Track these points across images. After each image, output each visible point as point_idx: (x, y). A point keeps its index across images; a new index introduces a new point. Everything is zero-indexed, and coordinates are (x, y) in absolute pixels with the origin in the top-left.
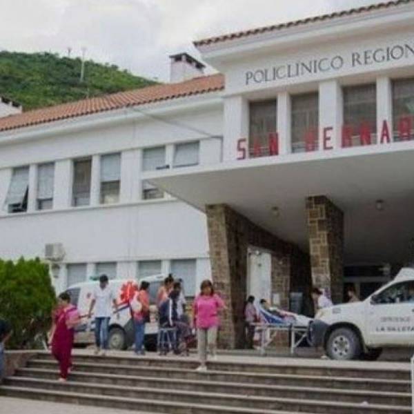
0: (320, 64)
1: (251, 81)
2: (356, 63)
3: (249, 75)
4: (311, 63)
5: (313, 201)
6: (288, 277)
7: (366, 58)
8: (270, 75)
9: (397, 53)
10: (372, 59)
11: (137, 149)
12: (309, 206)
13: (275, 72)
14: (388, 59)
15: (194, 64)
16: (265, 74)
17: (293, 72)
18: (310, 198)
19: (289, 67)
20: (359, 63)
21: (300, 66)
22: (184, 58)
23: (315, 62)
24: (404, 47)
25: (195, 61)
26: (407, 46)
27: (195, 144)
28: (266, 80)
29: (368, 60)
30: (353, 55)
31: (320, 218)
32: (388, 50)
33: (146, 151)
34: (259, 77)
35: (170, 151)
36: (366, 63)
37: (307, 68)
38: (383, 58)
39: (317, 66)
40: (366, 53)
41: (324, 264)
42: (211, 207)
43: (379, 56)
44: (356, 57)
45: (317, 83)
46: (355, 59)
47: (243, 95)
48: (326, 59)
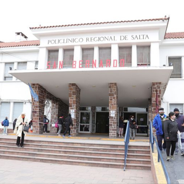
0: (75, 40)
1: (50, 43)
2: (87, 41)
3: (49, 41)
4: (72, 39)
5: (71, 85)
6: (58, 110)
7: (91, 40)
8: (57, 42)
9: (102, 39)
10: (93, 40)
11: (3, 63)
12: (70, 86)
13: (59, 41)
14: (99, 41)
15: (24, 36)
16: (55, 41)
17: (65, 41)
18: (70, 84)
19: (64, 40)
20: (89, 41)
21: (68, 40)
22: (21, 34)
23: (73, 39)
24: (104, 38)
25: (24, 35)
26: (105, 37)
27: (25, 63)
28: (55, 43)
29: (92, 40)
30: (87, 38)
31: (73, 91)
32: (99, 38)
33: (6, 63)
34: (53, 42)
35: (16, 64)
36: (91, 41)
37: (70, 41)
38: (97, 40)
39: (74, 40)
40: (91, 38)
41: (74, 106)
42: (34, 85)
43: (96, 39)
44: (88, 39)
45: (74, 46)
46: (87, 40)
47: (46, 47)
48: (77, 38)
